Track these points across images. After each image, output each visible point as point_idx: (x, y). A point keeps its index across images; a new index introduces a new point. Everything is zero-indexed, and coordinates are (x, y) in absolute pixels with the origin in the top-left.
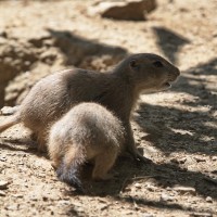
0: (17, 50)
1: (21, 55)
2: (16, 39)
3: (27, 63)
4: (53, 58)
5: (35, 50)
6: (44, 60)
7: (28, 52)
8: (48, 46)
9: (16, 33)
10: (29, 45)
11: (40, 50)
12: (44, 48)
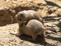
0: (34, 6)
1: (35, 7)
2: (35, 3)
3: (37, 9)
4: (42, 8)
5: (39, 6)
6: (40, 9)
7: (37, 6)
8: (42, 5)
9: (35, 2)
10: (37, 5)
11: (40, 6)
12: (41, 6)
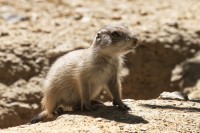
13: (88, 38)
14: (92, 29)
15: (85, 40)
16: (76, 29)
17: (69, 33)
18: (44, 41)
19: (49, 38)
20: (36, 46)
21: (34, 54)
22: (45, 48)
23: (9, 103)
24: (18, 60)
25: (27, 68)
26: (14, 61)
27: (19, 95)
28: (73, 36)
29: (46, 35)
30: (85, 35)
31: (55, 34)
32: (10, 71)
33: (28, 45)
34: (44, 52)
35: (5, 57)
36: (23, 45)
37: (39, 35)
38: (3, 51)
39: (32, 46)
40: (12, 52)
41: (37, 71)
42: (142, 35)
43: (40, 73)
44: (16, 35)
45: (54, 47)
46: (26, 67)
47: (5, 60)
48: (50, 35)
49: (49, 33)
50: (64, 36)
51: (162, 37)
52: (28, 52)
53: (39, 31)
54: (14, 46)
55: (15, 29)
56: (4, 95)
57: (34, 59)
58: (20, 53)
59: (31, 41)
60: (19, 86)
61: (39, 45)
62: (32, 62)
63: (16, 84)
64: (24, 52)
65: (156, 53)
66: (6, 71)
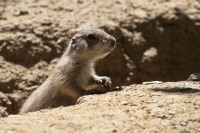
13: (113, 16)
14: (117, 6)
15: (110, 19)
16: (100, 7)
17: (92, 11)
18: (66, 19)
19: (71, 17)
20: (57, 25)
21: (55, 34)
22: (66, 27)
23: (29, 86)
24: (38, 40)
25: (49, 49)
26: (34, 42)
27: (40, 77)
28: (97, 14)
29: (68, 13)
30: (110, 13)
31: (77, 13)
32: (30, 52)
33: (49, 24)
34: (66, 31)
35: (25, 37)
36: (43, 25)
37: (61, 13)
38: (22, 31)
39: (53, 25)
40: (32, 31)
41: (59, 51)
42: (171, 12)
43: (62, 54)
44: (36, 13)
45: (77, 26)
46: (46, 47)
47: (25, 41)
48: (72, 13)
49: (71, 11)
50: (87, 14)
51: (192, 14)
52: (49, 31)
53: (61, 9)
54: (34, 25)
55: (35, 7)
56: (24, 78)
57: (56, 39)
58: (41, 33)
59: (52, 19)
60: (40, 68)
61: (61, 25)
62: (53, 42)
63: (37, 66)
64: (45, 31)
65: (187, 31)
66: (26, 52)
